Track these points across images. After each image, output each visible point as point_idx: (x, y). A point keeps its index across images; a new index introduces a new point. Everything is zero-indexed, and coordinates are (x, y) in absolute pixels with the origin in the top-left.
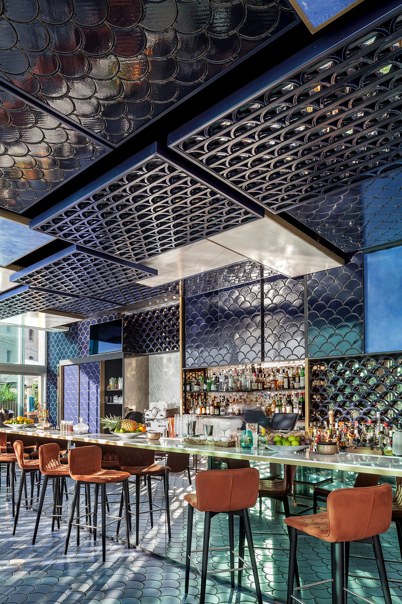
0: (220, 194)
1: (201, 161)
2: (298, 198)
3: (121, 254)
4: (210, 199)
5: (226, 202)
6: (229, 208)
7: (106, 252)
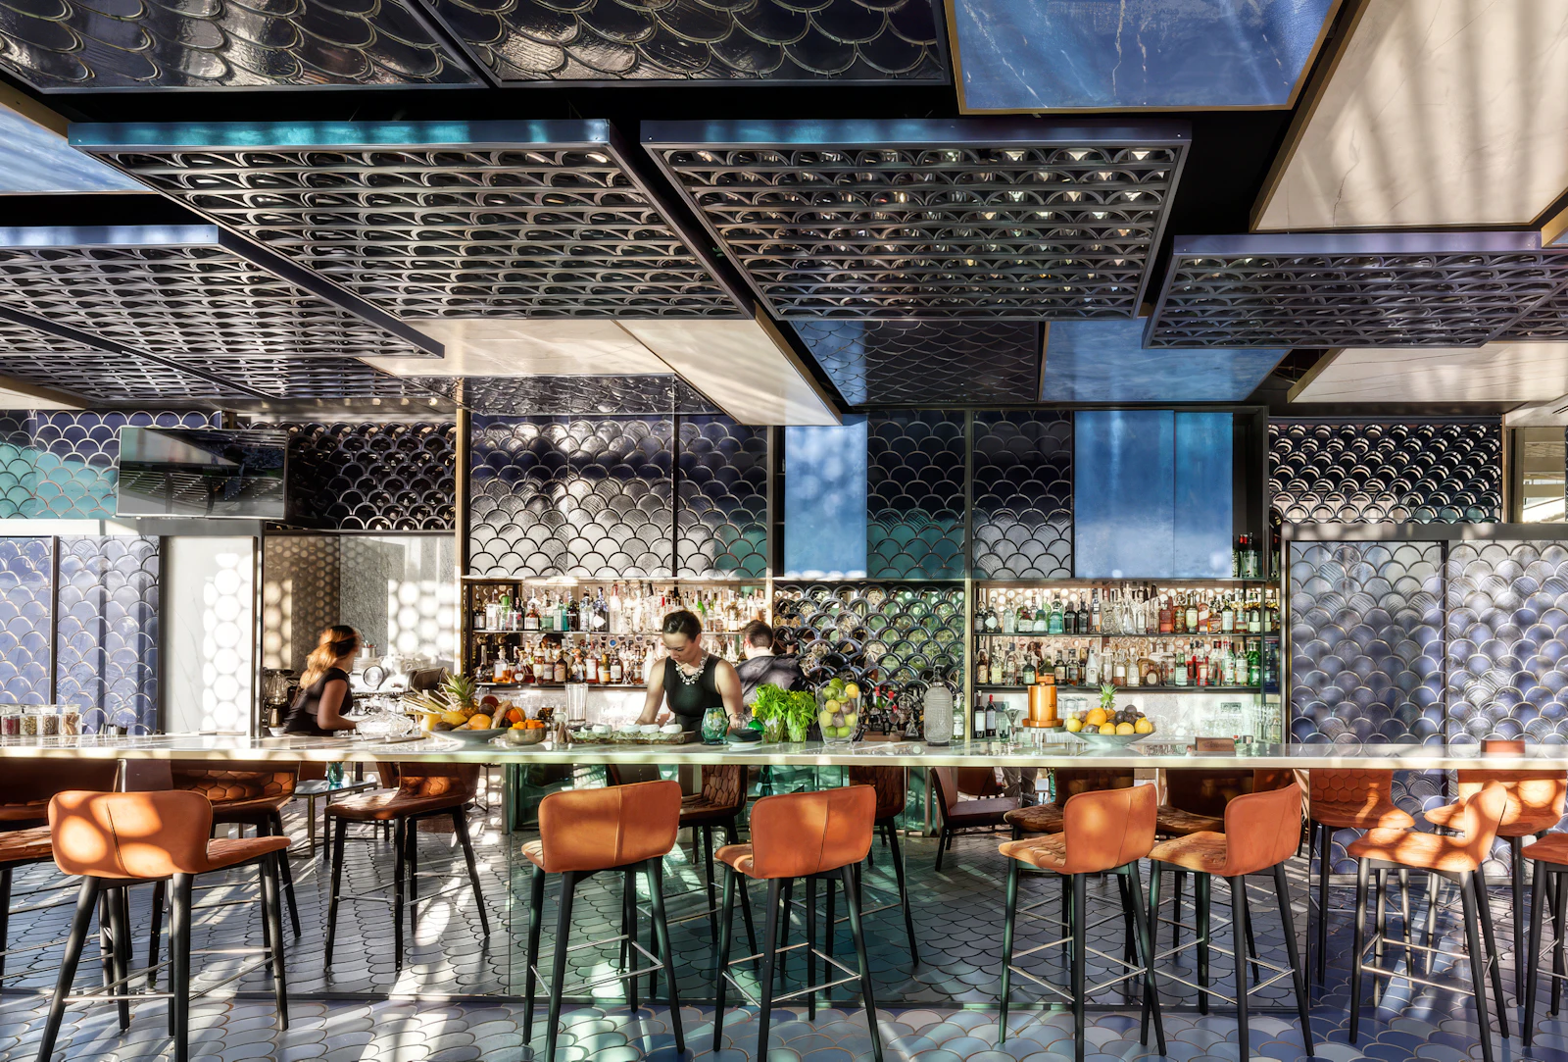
0: (694, 255)
1: (693, 193)
2: (829, 309)
3: (363, 291)
4: (671, 256)
5: (698, 273)
6: (698, 284)
7: (319, 273)
